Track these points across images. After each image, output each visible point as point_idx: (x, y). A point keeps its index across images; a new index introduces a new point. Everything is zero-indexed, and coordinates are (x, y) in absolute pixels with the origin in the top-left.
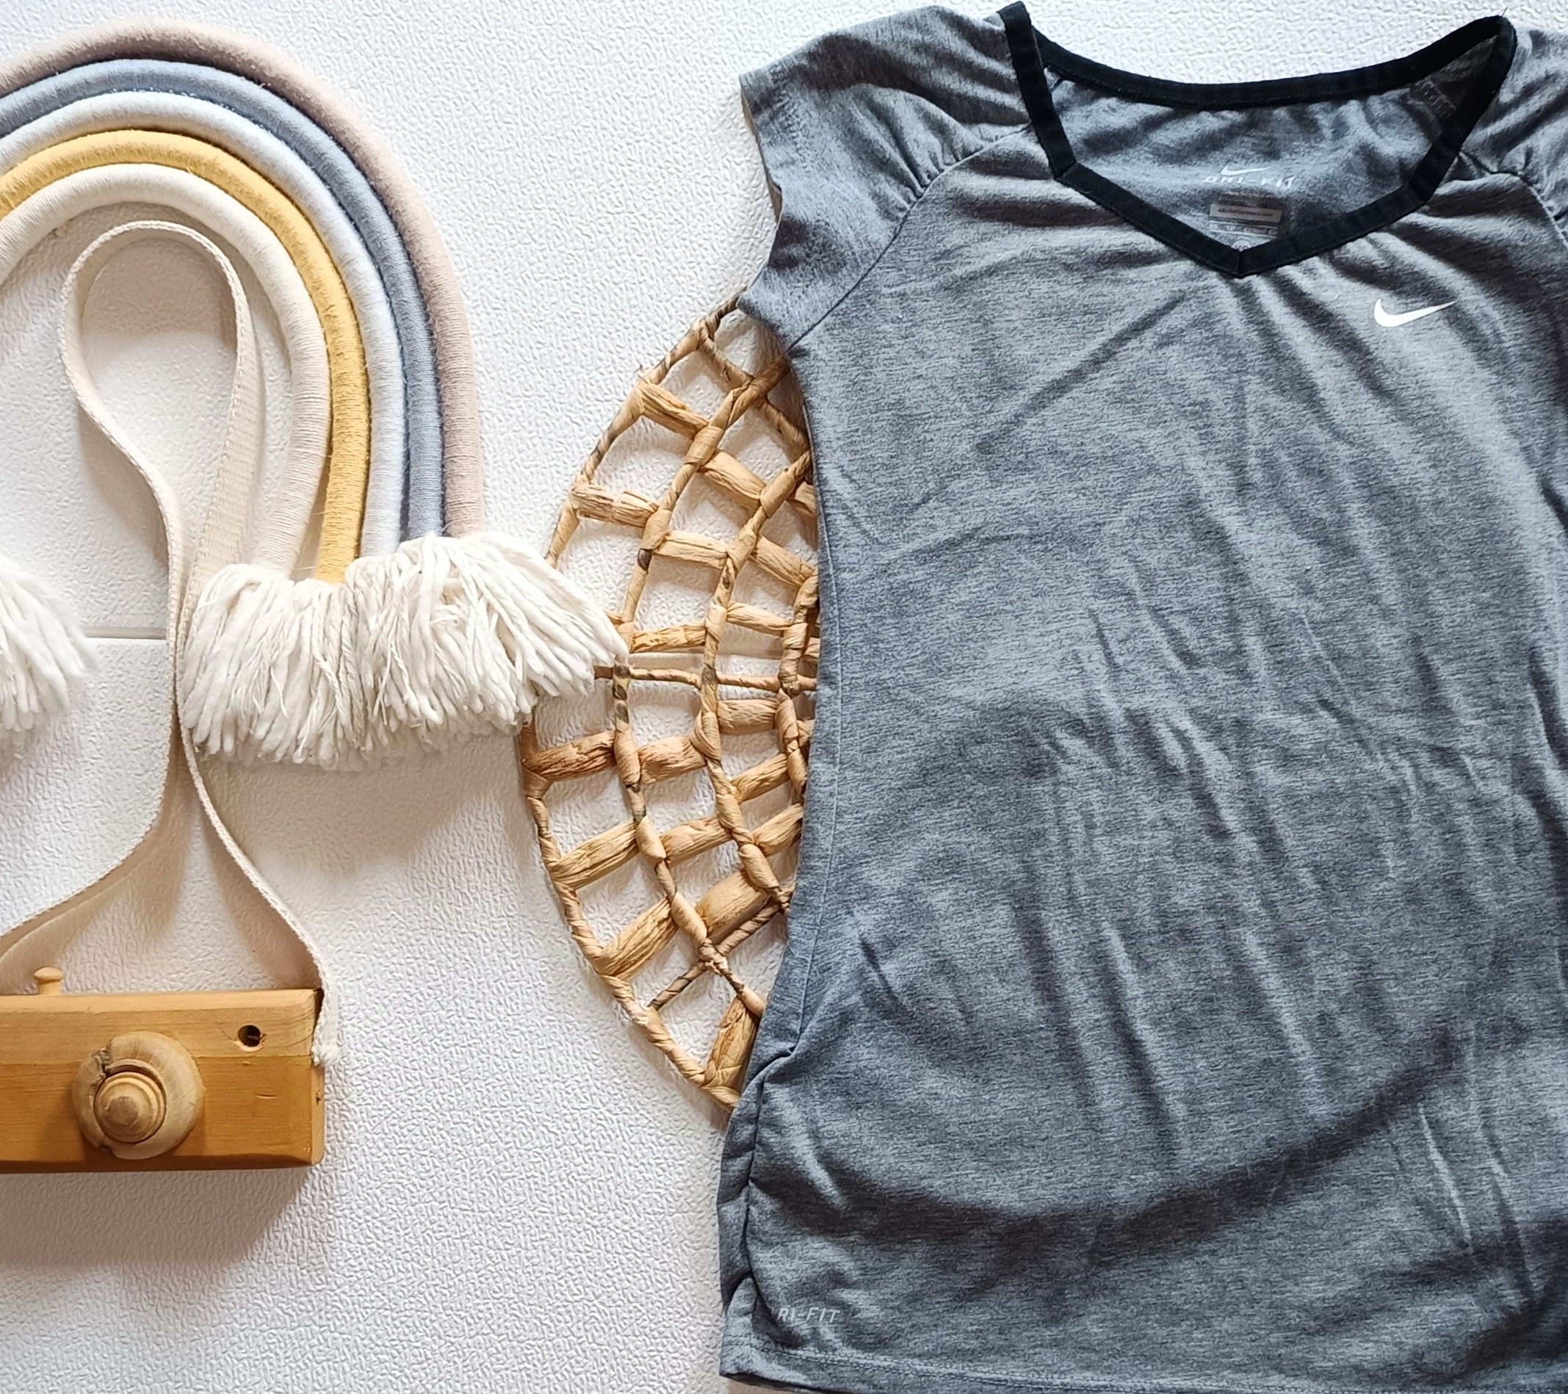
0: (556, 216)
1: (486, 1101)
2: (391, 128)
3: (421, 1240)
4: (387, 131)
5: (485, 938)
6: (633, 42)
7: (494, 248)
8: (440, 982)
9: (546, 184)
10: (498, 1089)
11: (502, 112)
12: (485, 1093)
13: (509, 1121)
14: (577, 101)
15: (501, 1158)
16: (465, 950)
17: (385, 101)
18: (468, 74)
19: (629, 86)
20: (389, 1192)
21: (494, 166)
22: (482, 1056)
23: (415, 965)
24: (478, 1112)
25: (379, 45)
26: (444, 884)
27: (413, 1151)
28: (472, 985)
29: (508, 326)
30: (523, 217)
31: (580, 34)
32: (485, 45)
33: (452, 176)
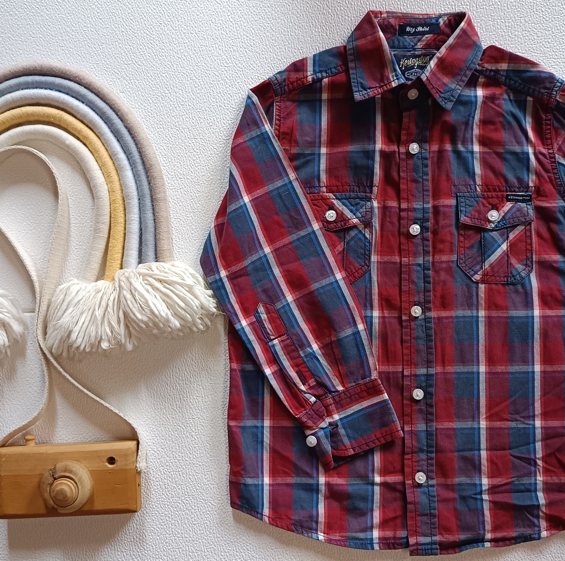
0: (203, 141)
1: (186, 493)
2: (136, 108)
3: (162, 550)
4: (135, 109)
5: (184, 428)
6: (231, 72)
7: (179, 154)
8: (166, 446)
9: (198, 129)
10: (191, 488)
11: (180, 101)
12: (186, 490)
13: (196, 501)
14: (209, 96)
15: (193, 516)
16: (176, 433)
17: (134, 97)
18: (166, 86)
19: (230, 89)
20: (149, 532)
21: (178, 122)
22: (184, 475)
23: (156, 440)
24: (183, 498)
25: (131, 76)
26: (167, 406)
27: (158, 515)
28: (179, 447)
29: (186, 185)
30: (190, 142)
31: (210, 69)
32: (173, 75)
33: (162, 127)
